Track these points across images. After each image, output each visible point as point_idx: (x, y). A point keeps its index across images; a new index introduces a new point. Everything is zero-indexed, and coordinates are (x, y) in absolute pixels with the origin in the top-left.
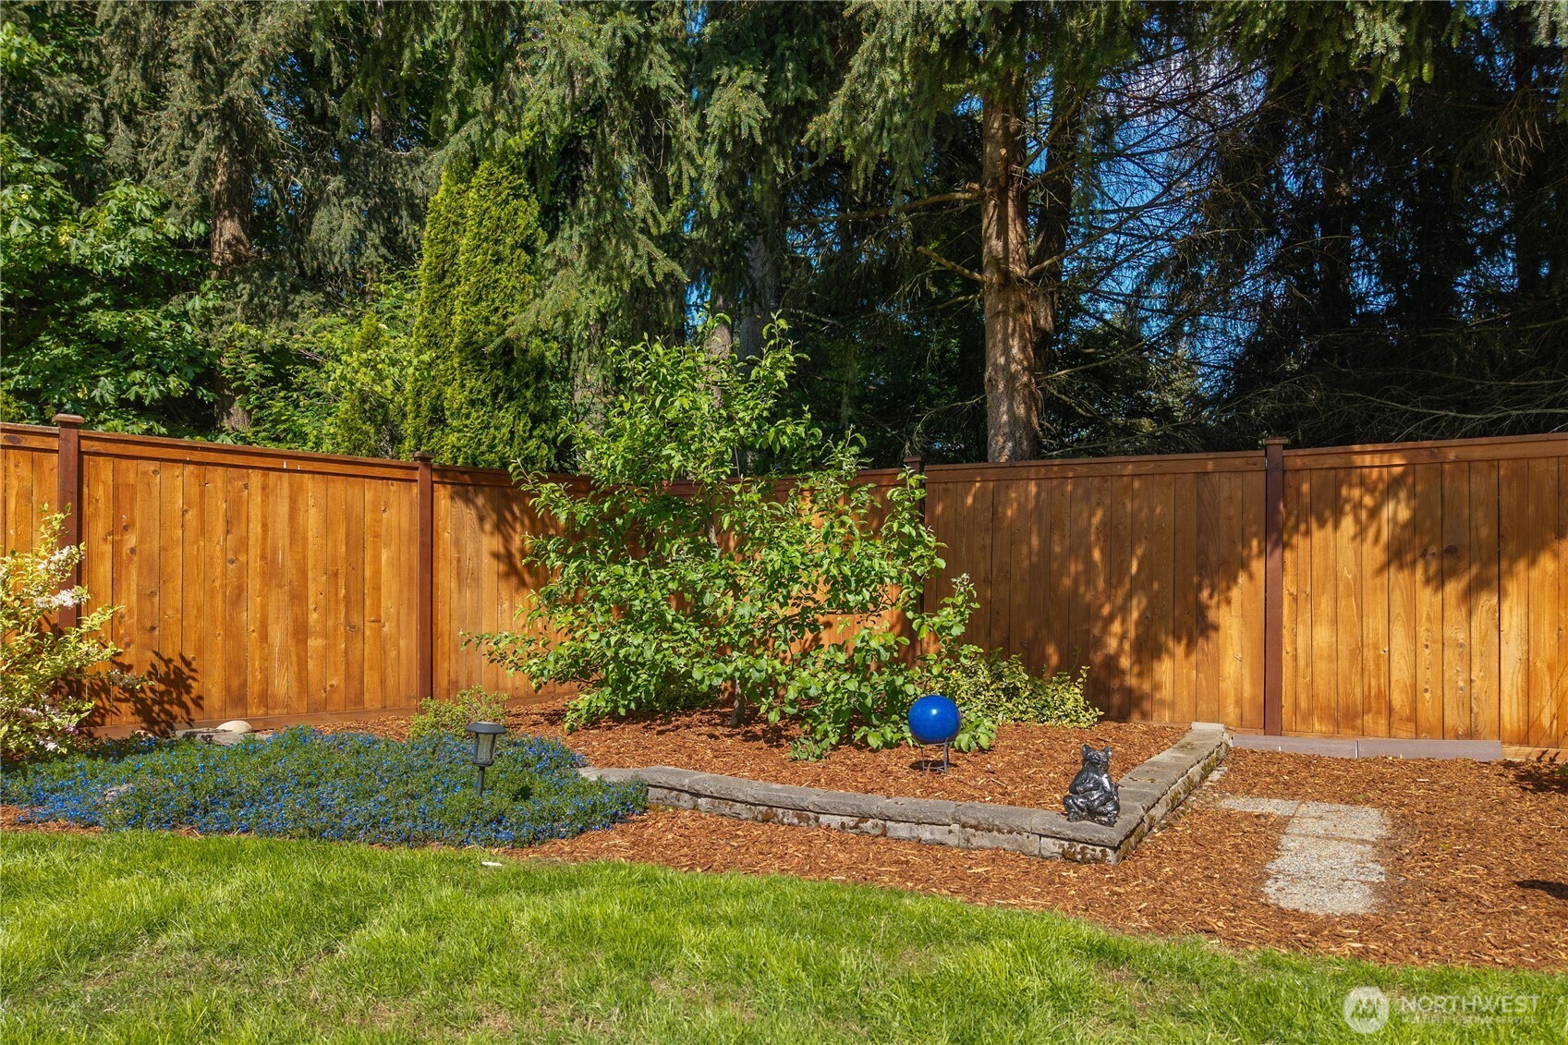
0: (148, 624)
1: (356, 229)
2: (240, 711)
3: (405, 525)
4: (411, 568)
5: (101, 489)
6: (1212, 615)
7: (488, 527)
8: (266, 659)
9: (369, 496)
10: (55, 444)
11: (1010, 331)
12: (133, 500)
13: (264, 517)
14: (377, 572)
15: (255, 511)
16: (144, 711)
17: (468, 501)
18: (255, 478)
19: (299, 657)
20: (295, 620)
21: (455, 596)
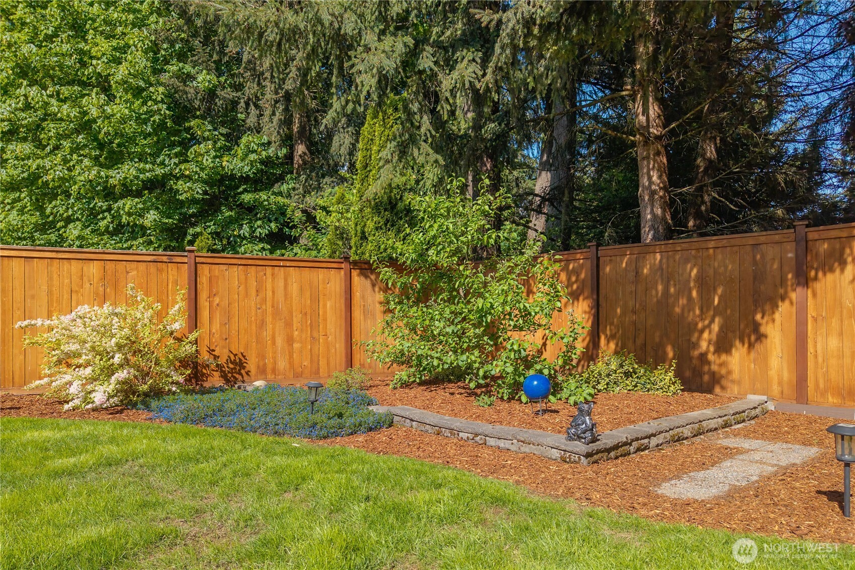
0: (224, 337)
1: (351, 144)
2: (263, 376)
3: (338, 289)
4: (341, 310)
5: (204, 278)
6: (763, 329)
7: (377, 289)
8: (275, 353)
9: (321, 277)
10: (185, 260)
11: (651, 166)
12: (217, 282)
13: (273, 288)
14: (325, 312)
15: (269, 286)
16: (224, 376)
17: (366, 277)
18: (269, 270)
19: (289, 352)
20: (288, 335)
21: (362, 322)
